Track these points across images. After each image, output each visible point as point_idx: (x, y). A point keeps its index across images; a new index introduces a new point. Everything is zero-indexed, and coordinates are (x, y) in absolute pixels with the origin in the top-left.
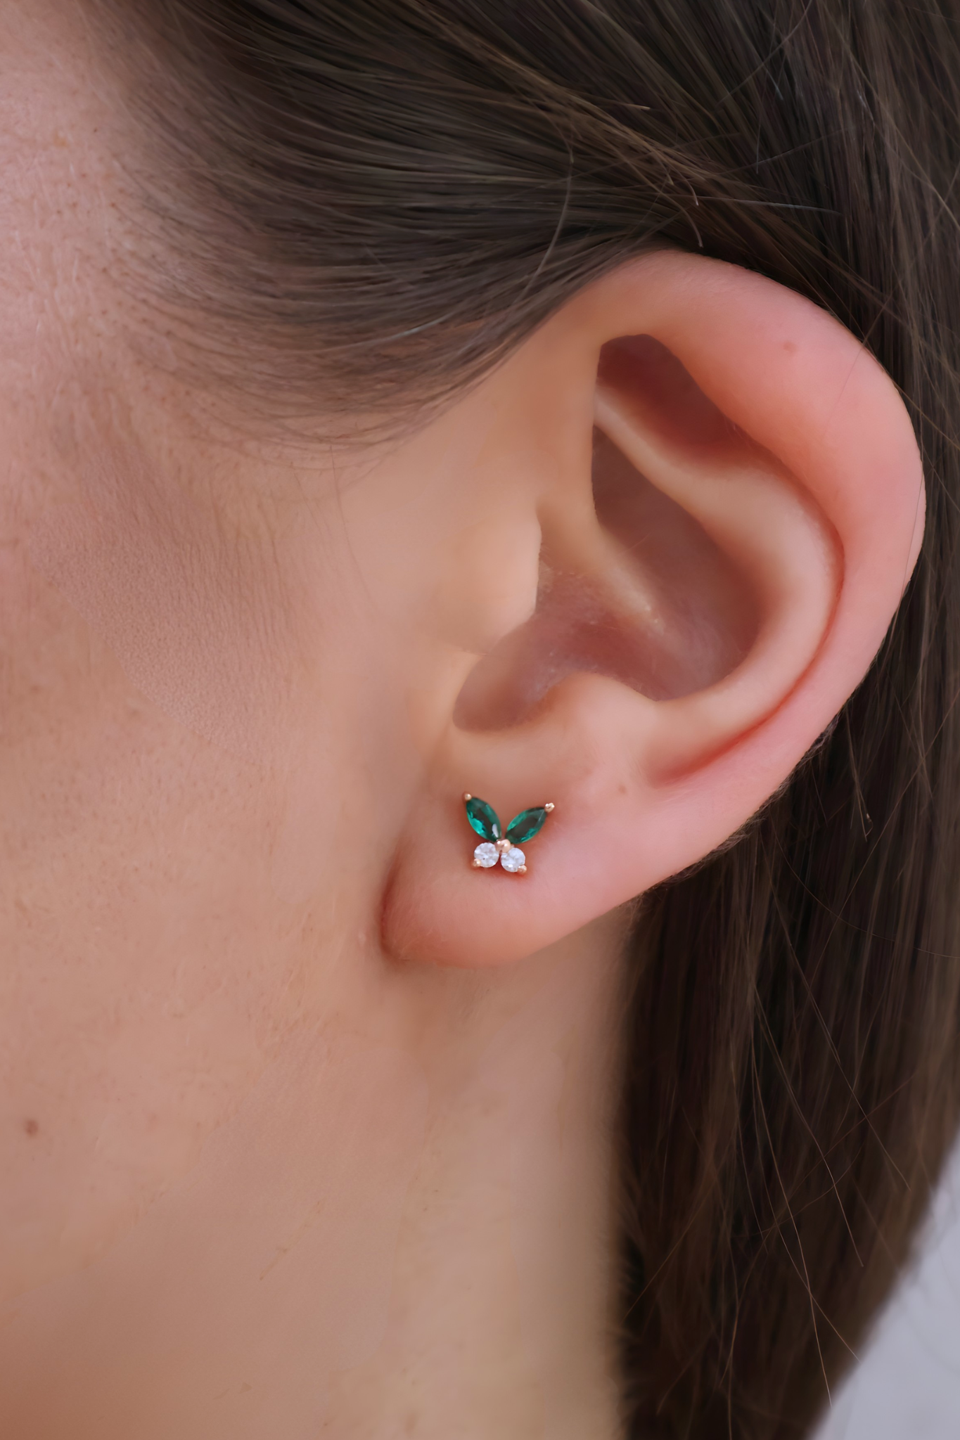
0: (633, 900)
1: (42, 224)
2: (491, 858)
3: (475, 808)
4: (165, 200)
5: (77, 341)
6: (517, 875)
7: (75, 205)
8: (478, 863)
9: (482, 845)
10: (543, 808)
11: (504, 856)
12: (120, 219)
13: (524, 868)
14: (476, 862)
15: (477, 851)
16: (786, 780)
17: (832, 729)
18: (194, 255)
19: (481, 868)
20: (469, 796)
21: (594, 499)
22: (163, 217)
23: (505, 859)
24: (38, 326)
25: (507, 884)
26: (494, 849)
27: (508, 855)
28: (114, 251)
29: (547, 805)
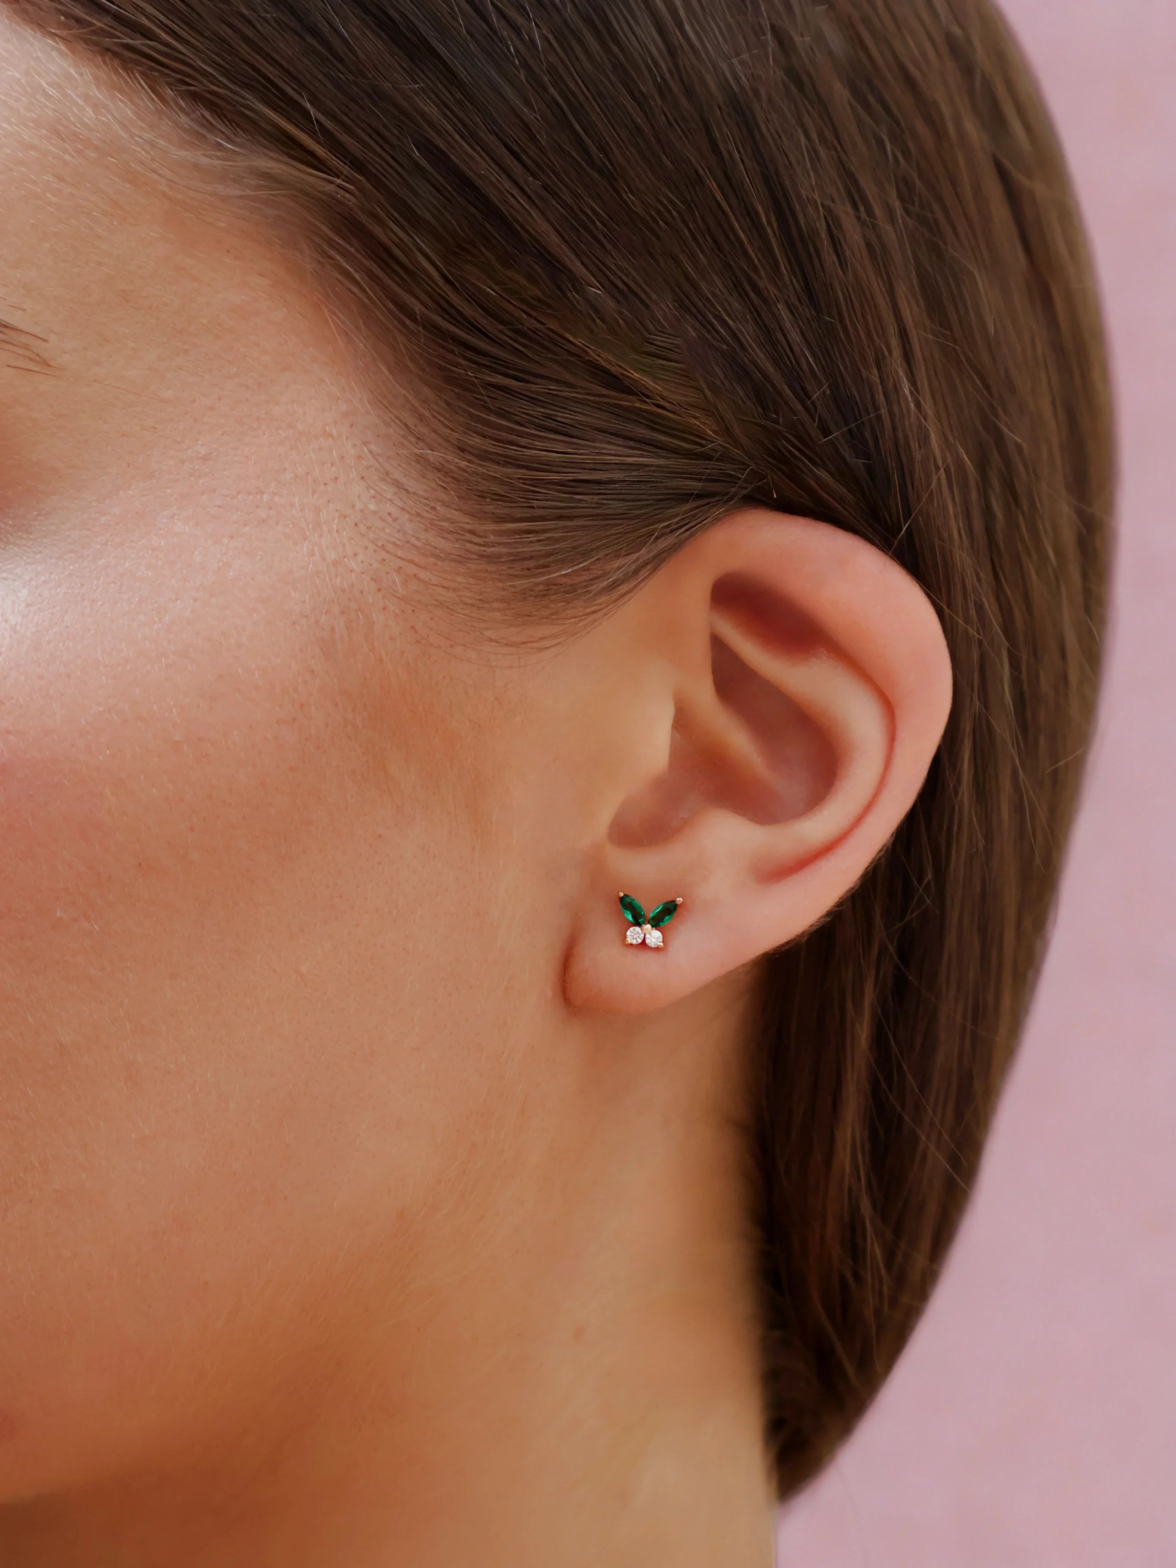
0: (744, 965)
1: (314, 492)
2: (638, 937)
3: (626, 903)
4: (397, 475)
5: (337, 576)
6: (657, 949)
7: (336, 479)
8: (630, 941)
9: (632, 929)
10: (675, 901)
11: (647, 936)
12: (367, 488)
13: (662, 944)
14: (627, 941)
15: (628, 933)
16: (859, 879)
17: (891, 841)
18: (418, 515)
19: (631, 945)
20: (622, 894)
21: (715, 685)
22: (398, 487)
23: (648, 938)
24: (311, 566)
25: (650, 955)
26: (640, 931)
27: (651, 935)
28: (361, 511)
29: (678, 899)
